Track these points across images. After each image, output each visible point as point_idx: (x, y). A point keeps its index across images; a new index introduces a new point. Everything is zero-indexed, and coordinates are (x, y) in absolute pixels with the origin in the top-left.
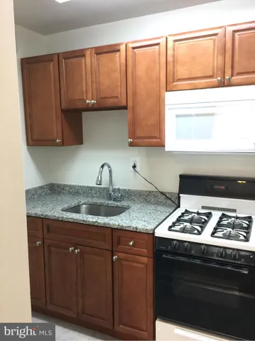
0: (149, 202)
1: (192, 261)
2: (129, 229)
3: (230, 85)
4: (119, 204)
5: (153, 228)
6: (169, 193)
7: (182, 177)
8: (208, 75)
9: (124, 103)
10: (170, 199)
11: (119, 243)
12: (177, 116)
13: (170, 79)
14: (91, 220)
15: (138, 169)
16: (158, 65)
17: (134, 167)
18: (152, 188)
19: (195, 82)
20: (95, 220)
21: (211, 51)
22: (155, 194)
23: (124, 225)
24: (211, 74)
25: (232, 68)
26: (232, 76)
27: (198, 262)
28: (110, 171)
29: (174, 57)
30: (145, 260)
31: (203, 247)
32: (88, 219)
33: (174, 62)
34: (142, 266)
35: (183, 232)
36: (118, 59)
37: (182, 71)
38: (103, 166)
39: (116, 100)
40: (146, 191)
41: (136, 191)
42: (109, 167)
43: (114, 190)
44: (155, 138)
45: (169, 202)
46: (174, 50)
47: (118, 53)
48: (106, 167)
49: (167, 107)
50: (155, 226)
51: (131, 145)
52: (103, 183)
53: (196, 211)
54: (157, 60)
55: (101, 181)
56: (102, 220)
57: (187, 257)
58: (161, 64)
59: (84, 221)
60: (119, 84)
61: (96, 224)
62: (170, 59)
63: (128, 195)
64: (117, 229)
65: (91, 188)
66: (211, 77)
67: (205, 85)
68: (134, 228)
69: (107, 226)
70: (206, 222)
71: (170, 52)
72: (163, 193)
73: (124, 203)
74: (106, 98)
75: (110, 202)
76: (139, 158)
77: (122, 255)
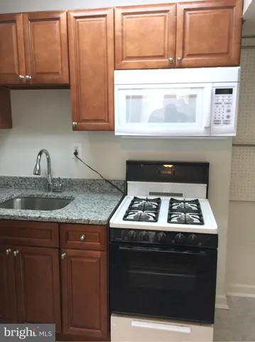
0: (93, 191)
1: (150, 250)
2: (80, 222)
3: (181, 67)
4: (59, 195)
5: (107, 219)
6: (115, 180)
7: (129, 163)
8: (158, 54)
9: (66, 81)
10: (116, 187)
11: (67, 239)
12: (128, 97)
13: (119, 56)
14: (33, 215)
15: (79, 156)
16: (104, 40)
17: (76, 153)
18: (96, 176)
19: (146, 61)
20: (37, 216)
21: (162, 28)
22: (99, 182)
23: (74, 218)
24: (162, 54)
25: (183, 48)
26: (183, 57)
27: (156, 250)
28: (48, 159)
29: (122, 31)
30: (98, 253)
31: (161, 234)
32: (29, 215)
33: (122, 37)
34: (94, 261)
35: (139, 221)
36: (57, 30)
37: (131, 49)
38: (40, 154)
39: (56, 77)
40: (90, 180)
41: (79, 179)
42: (47, 154)
43: (53, 180)
44: (103, 121)
45: (115, 190)
46: (122, 25)
47: (58, 22)
48: (44, 155)
49: (116, 88)
50: (108, 216)
51: (75, 128)
52: (42, 173)
53: (145, 198)
54: (104, 34)
55: (39, 171)
56: (45, 215)
57: (145, 247)
58: (109, 39)
59: (23, 217)
60: (60, 58)
61: (39, 220)
62: (118, 33)
63: (70, 184)
64: (66, 223)
65: (25, 179)
66: (162, 57)
67: (155, 66)
68: (85, 221)
69: (53, 220)
70: (158, 208)
71: (118, 26)
72: (108, 181)
73: (66, 194)
74: (43, 73)
75: (50, 194)
76: (81, 144)
77: (72, 252)
